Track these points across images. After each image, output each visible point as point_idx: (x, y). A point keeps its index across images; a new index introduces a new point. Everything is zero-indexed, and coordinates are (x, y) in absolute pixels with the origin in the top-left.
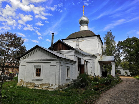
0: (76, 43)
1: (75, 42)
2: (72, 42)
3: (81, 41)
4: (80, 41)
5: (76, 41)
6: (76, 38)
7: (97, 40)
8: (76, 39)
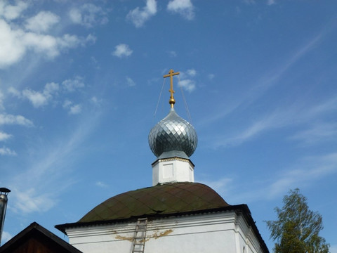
0: (129, 244)
1: (124, 239)
2: (112, 237)
3: (156, 237)
4: (150, 233)
5: (131, 235)
6: (133, 219)
7: (238, 229)
8: (131, 226)
